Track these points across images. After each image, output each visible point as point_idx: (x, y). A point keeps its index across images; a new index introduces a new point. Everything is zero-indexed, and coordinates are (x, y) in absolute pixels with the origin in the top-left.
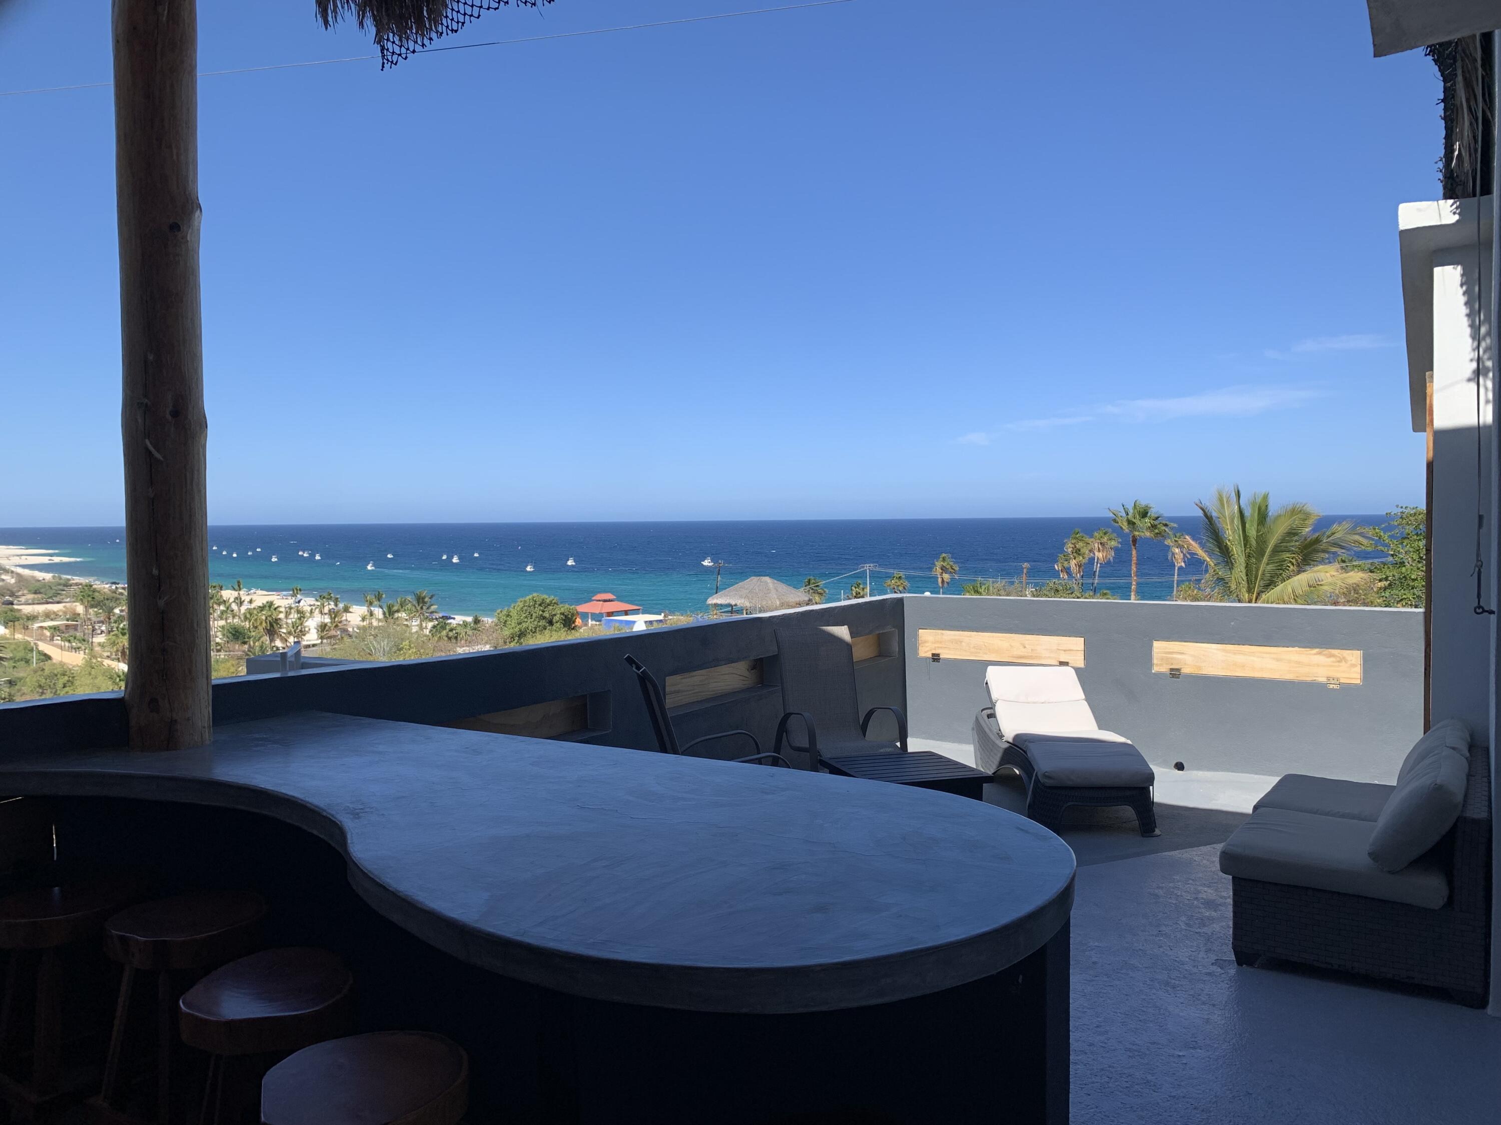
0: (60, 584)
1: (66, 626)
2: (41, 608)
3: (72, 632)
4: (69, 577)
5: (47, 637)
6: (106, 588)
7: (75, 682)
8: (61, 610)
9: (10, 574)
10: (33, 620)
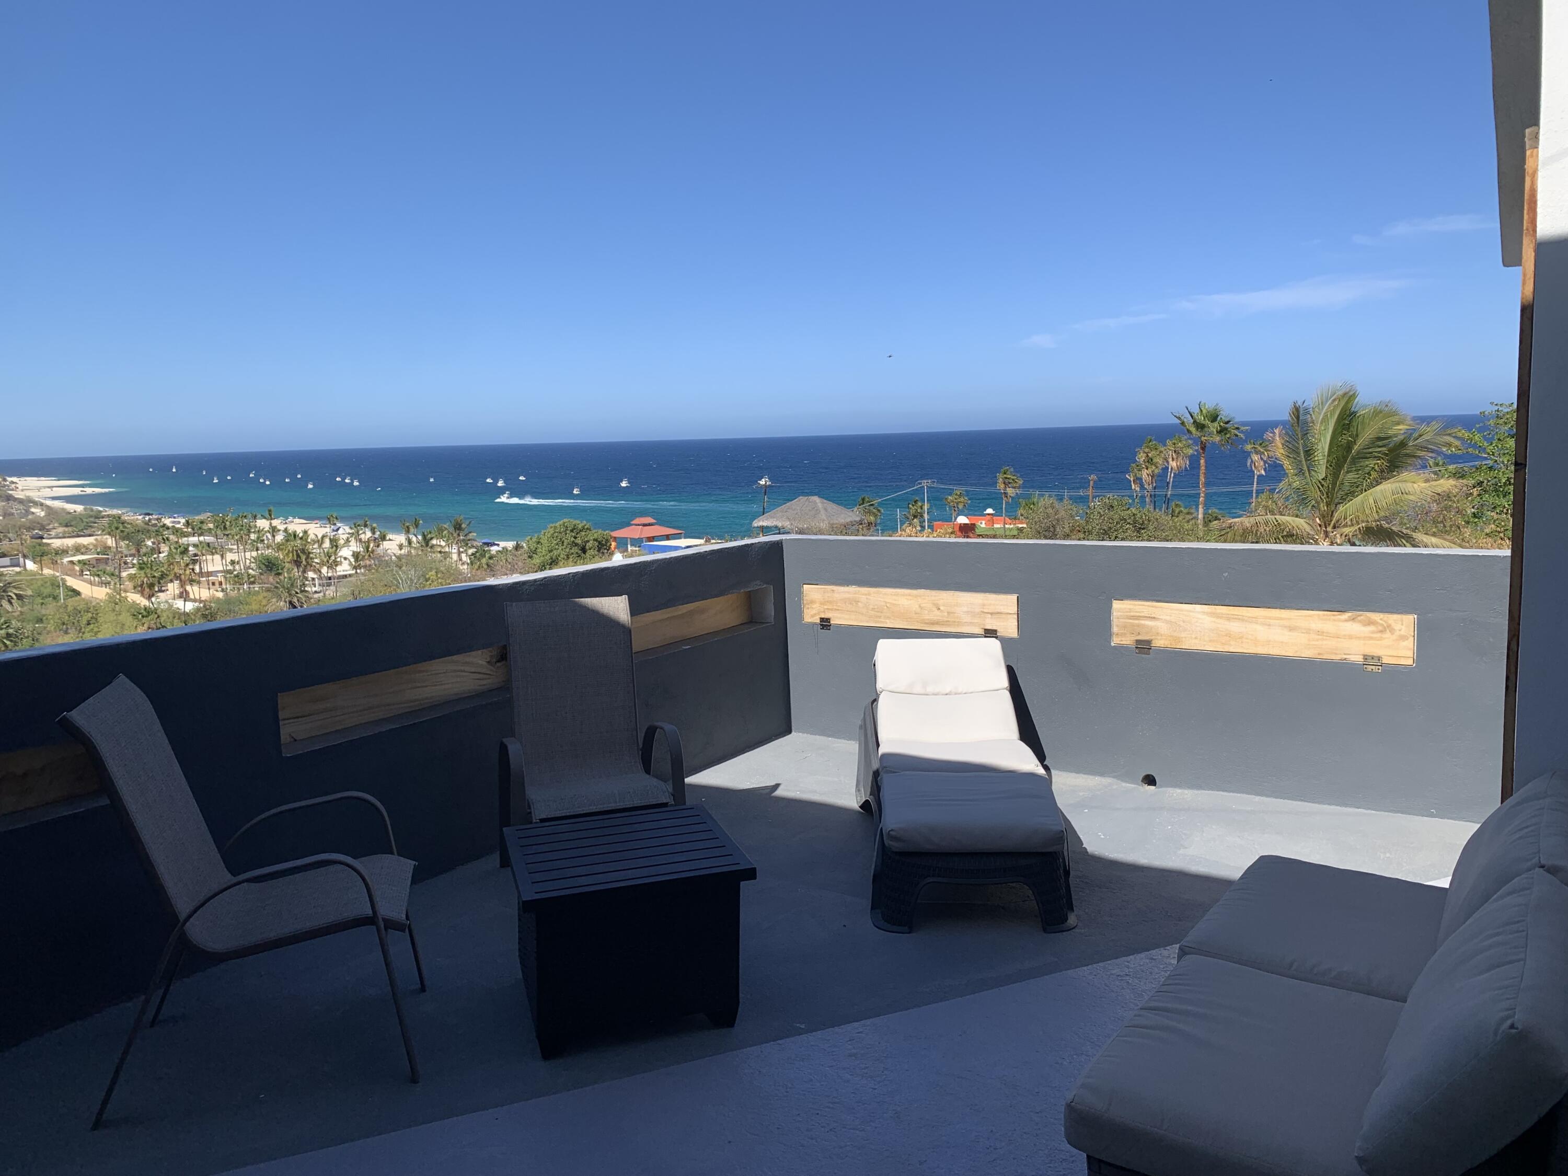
0: (91, 516)
1: (97, 560)
2: (70, 542)
3: (102, 567)
4: (101, 509)
5: (77, 570)
6: (139, 520)
7: (99, 619)
8: (92, 544)
9: (39, 507)
10: (61, 554)
